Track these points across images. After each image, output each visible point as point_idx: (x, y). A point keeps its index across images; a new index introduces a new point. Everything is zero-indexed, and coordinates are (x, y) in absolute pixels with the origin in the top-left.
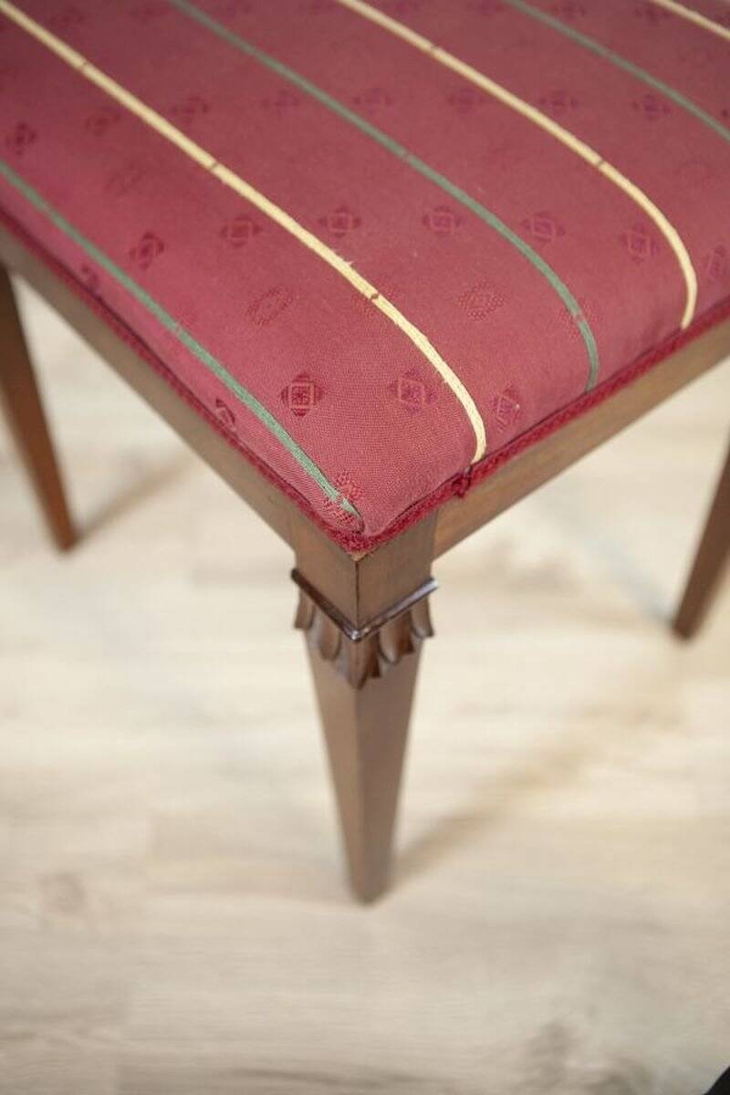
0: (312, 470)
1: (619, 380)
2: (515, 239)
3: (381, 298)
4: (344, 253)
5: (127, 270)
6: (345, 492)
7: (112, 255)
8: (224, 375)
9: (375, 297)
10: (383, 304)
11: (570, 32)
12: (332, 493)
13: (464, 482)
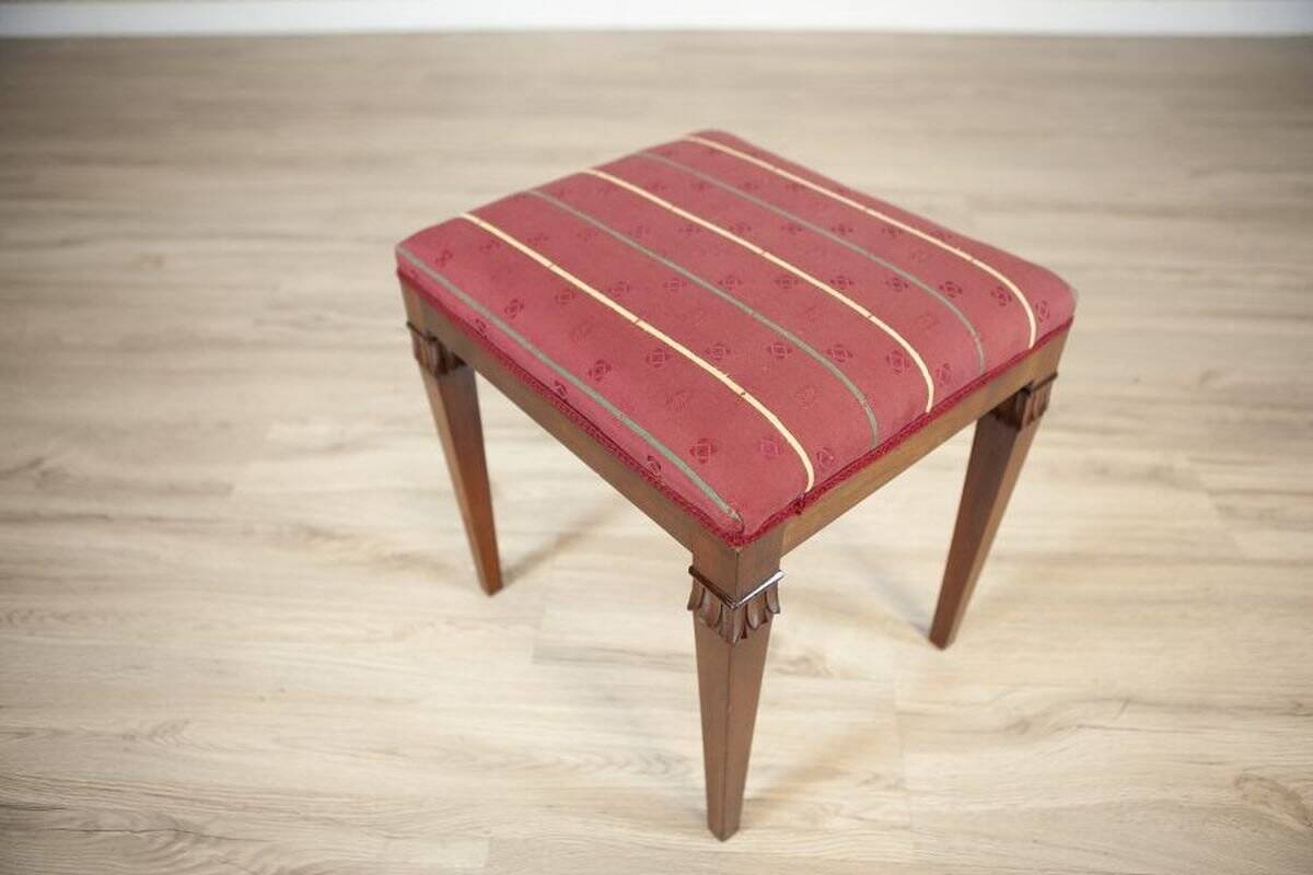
0: (714, 496)
1: (890, 444)
2: (823, 360)
3: (747, 394)
4: (722, 369)
5: (586, 382)
6: (733, 507)
7: (576, 374)
8: (653, 441)
9: (743, 394)
10: (748, 398)
11: (844, 242)
12: (725, 507)
13: (801, 504)
